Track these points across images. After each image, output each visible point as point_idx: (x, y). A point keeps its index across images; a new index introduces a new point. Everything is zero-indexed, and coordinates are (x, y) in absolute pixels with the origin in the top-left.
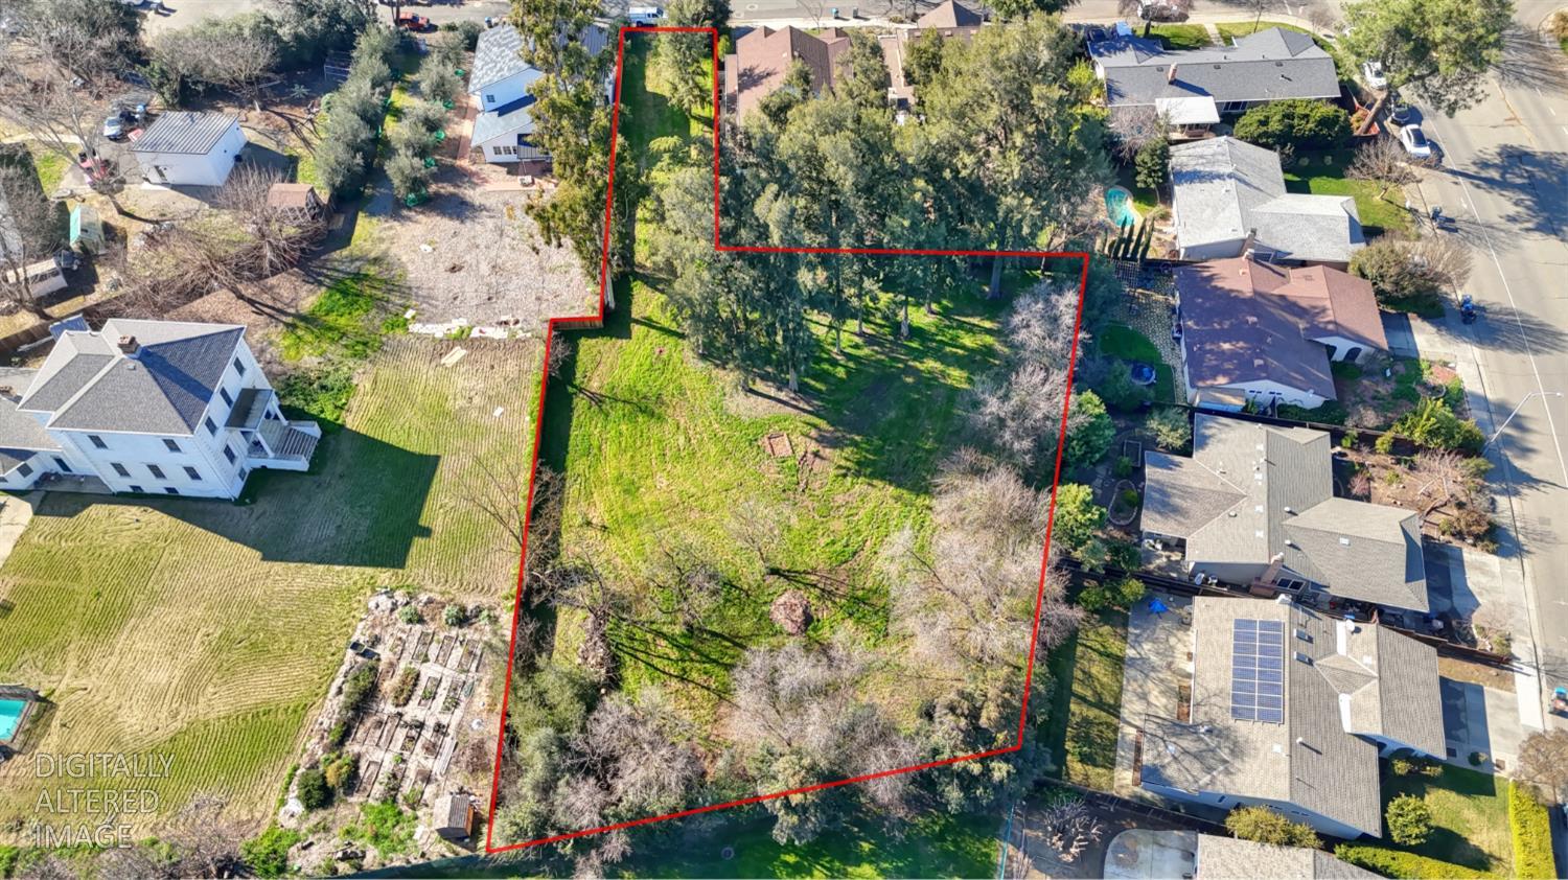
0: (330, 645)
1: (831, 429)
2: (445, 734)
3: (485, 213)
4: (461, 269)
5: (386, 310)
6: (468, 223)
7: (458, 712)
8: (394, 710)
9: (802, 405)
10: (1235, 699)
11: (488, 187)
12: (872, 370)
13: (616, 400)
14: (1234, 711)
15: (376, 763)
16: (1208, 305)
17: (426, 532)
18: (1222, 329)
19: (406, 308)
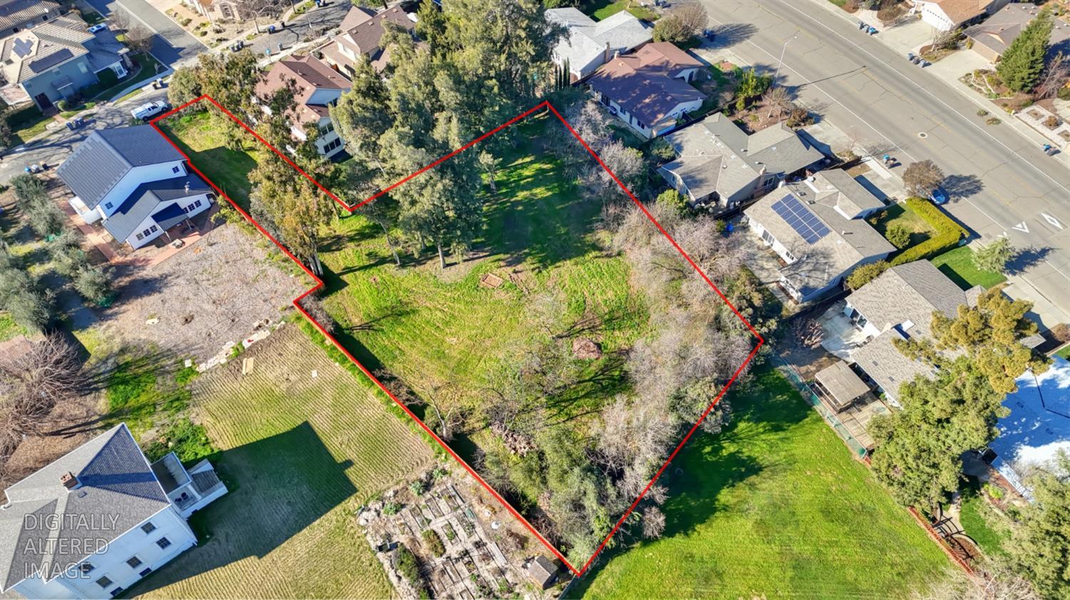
0: (363, 562)
1: (509, 256)
2: (485, 545)
3: (169, 278)
4: (192, 317)
5: (169, 372)
6: (166, 290)
7: (479, 529)
8: (443, 559)
9: (481, 255)
10: (805, 237)
11: (155, 263)
12: (497, 215)
13: (379, 320)
14: (809, 241)
15: (465, 591)
16: (620, 88)
17: (349, 463)
18: (637, 95)
19: (182, 361)
